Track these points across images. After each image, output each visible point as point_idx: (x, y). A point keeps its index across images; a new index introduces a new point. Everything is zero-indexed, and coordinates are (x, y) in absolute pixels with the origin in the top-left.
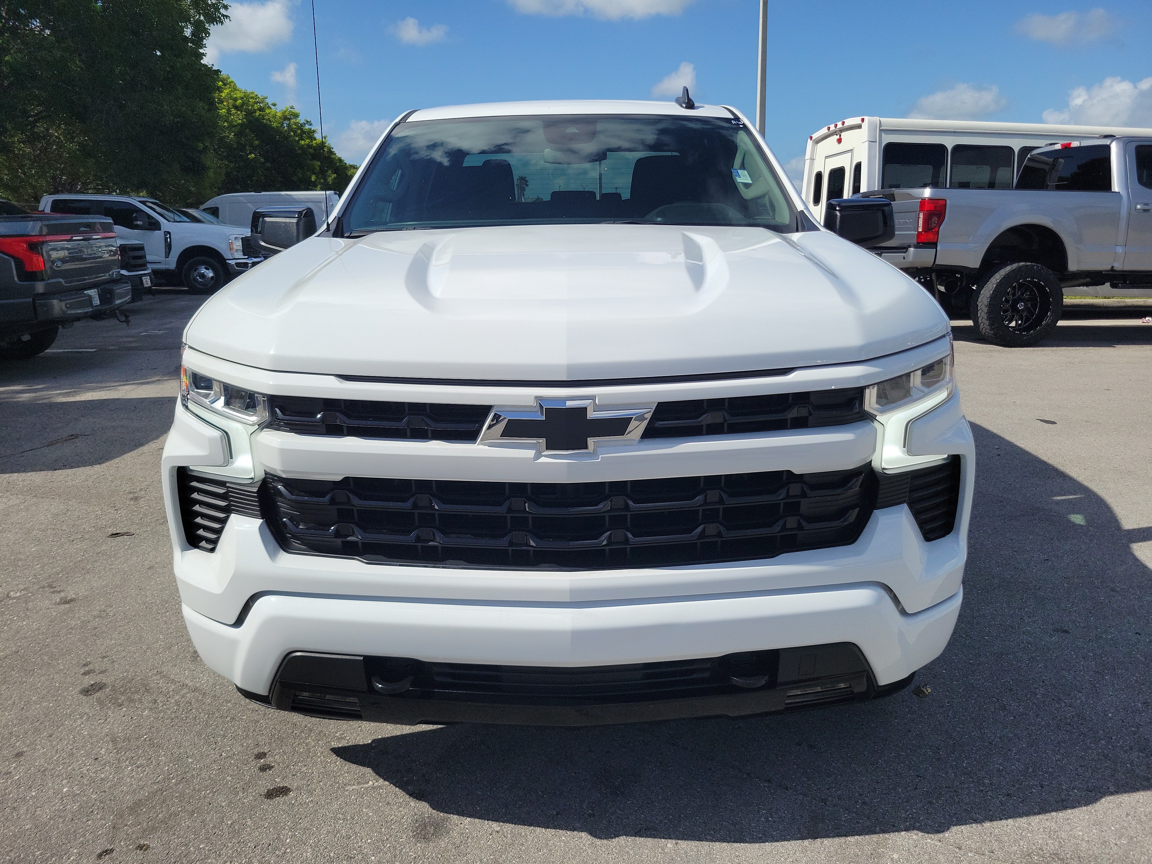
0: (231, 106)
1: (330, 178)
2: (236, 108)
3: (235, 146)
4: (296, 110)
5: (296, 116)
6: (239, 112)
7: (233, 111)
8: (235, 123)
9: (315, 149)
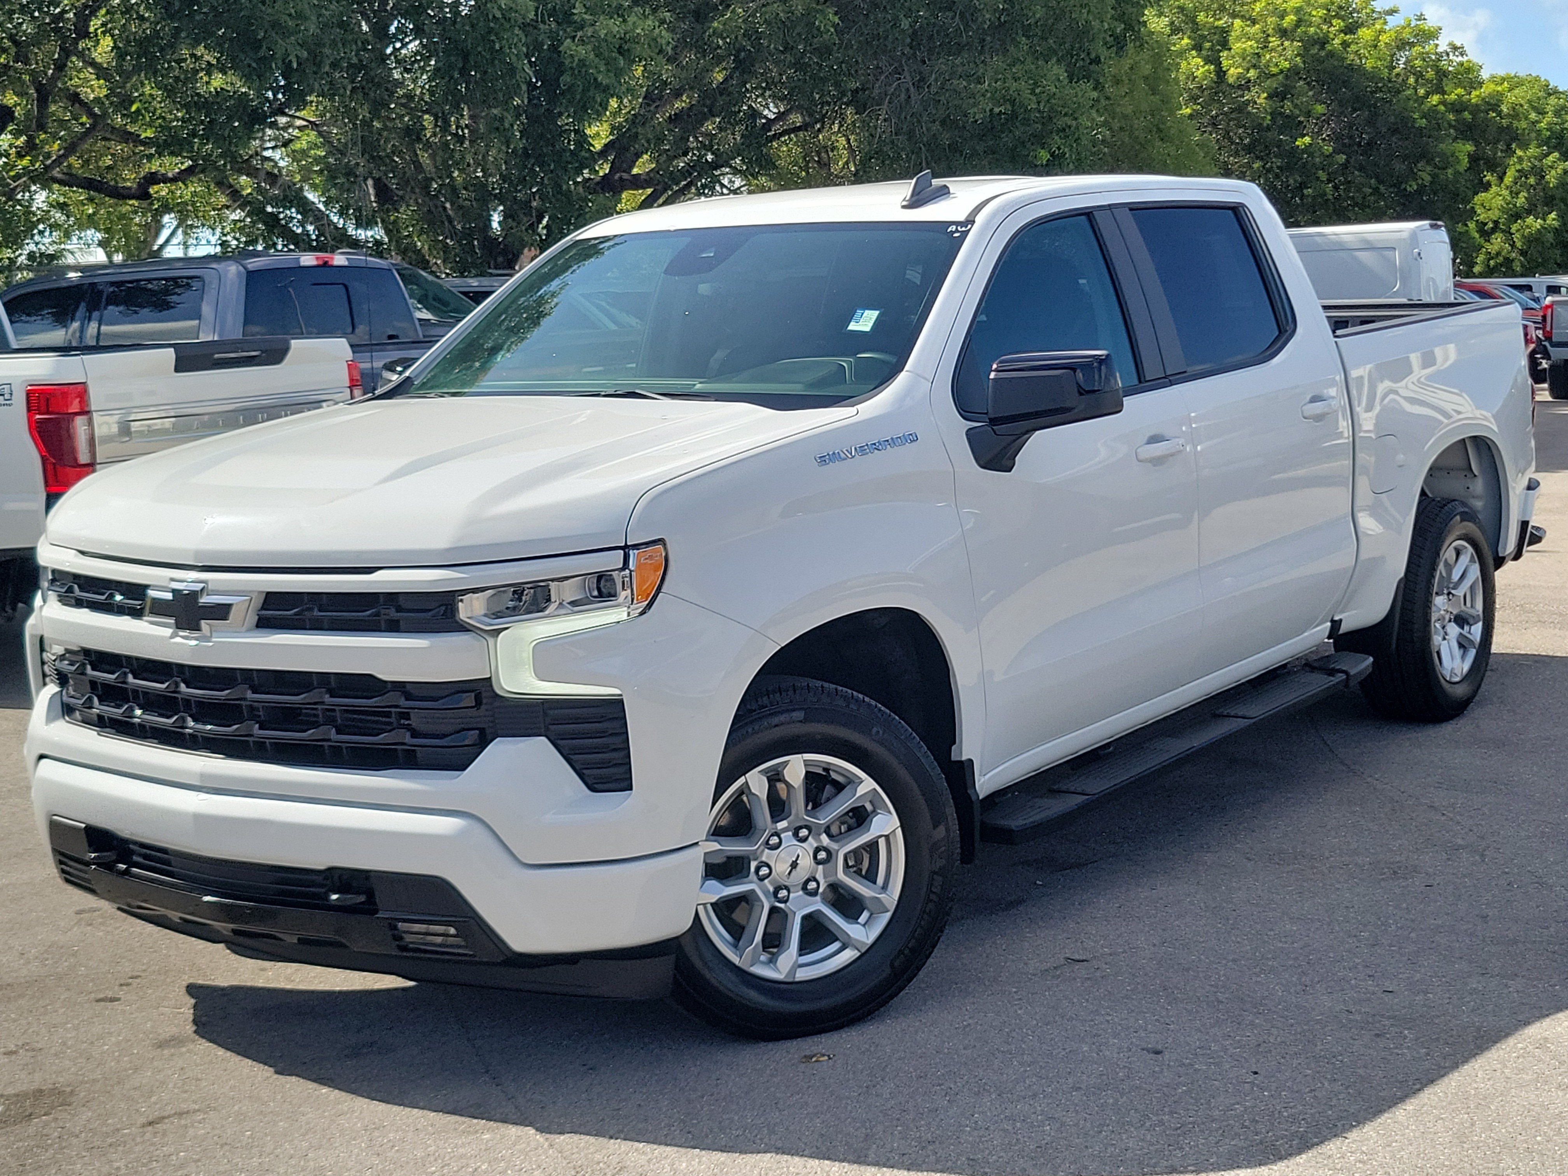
0: (1270, 31)
1: (1553, 172)
2: (1284, 33)
3: (1268, 122)
4: (1431, 23)
5: (1432, 35)
6: (1286, 43)
7: (1274, 41)
8: (1274, 70)
9: (1475, 110)
